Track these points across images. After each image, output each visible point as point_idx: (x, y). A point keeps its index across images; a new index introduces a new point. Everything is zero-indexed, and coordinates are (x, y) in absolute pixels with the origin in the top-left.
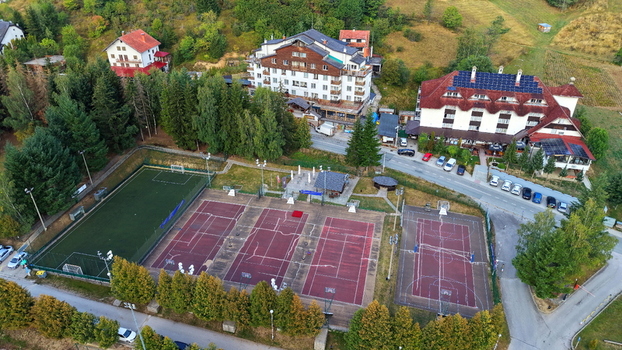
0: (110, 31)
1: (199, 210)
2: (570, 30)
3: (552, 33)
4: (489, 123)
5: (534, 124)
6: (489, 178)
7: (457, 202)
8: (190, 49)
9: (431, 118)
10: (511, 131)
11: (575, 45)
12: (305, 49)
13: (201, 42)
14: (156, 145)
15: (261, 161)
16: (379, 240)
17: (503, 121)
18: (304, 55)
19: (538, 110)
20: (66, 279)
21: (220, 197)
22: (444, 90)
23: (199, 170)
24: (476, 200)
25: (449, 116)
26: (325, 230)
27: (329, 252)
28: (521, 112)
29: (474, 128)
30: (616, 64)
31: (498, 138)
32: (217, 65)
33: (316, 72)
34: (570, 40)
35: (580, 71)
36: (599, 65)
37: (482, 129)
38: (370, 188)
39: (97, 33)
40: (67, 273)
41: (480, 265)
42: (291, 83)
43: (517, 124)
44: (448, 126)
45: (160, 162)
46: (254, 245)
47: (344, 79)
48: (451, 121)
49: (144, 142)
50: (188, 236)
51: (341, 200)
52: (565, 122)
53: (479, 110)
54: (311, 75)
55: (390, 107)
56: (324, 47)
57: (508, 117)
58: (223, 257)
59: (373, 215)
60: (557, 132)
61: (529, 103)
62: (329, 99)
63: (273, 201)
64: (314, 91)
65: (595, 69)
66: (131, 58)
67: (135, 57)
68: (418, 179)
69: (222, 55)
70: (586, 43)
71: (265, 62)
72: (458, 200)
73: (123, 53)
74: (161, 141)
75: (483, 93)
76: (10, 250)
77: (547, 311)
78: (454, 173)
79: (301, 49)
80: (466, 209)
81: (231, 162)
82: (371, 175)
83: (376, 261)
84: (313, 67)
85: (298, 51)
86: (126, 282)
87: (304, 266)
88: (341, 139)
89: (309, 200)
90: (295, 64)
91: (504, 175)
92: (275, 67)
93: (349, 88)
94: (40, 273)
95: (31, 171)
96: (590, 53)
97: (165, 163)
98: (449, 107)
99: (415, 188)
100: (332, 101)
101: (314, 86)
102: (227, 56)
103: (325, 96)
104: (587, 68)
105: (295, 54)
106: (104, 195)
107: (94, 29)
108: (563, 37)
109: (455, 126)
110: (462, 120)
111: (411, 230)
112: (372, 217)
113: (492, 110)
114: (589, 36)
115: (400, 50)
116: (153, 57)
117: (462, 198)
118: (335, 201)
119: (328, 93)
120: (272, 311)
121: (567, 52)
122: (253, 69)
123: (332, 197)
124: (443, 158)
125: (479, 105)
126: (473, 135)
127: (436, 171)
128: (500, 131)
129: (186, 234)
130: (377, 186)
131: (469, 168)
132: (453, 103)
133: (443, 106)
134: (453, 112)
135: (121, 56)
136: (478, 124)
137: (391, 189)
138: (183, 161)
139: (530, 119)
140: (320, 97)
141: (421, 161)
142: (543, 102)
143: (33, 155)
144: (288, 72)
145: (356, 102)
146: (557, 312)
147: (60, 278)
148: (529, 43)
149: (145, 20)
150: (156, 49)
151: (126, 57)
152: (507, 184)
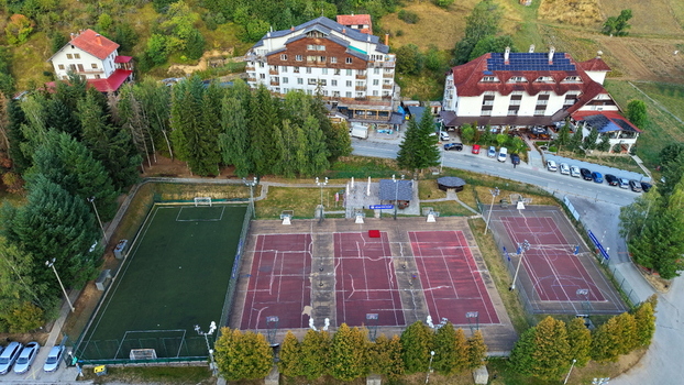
0: (38, 34)
1: (258, 248)
3: (534, 6)
4: (528, 106)
5: (571, 102)
6: (546, 164)
7: (528, 193)
8: (162, 50)
9: (469, 107)
10: (548, 112)
11: (561, 17)
12: (324, 40)
13: (175, 40)
14: (162, 175)
15: (322, 179)
16: (477, 247)
17: (542, 102)
18: (323, 48)
19: (574, 87)
20: (137, 370)
21: (273, 229)
22: (480, 75)
23: (230, 199)
24: (545, 188)
25: (487, 103)
26: (415, 247)
27: (434, 272)
28: (560, 91)
29: (512, 113)
30: (605, 34)
31: (537, 120)
32: (198, 68)
33: (338, 68)
34: (555, 13)
35: (576, 43)
36: (589, 36)
37: (520, 113)
38: (435, 192)
39: (22, 37)
40: (136, 362)
41: (585, 256)
42: (305, 82)
43: (555, 104)
44: (487, 113)
45: (176, 196)
46: (347, 278)
47: (370, 72)
48: (490, 108)
49: (145, 174)
50: (263, 282)
51: (413, 210)
52: (604, 97)
53: (518, 93)
54: (331, 71)
55: (413, 99)
56: (344, 37)
57: (546, 97)
58: (321, 299)
59: (455, 220)
60: (596, 108)
61: (565, 82)
62: (354, 95)
63: (338, 223)
64: (335, 89)
65: (589, 41)
66: (87, 67)
67: (94, 66)
68: (480, 175)
69: (201, 55)
70: (569, 14)
71: (273, 59)
72: (527, 191)
73: (75, 62)
74: (166, 169)
75: (519, 75)
76: (36, 347)
77: (665, 290)
78: (509, 162)
79: (318, 41)
80: (540, 200)
81: (265, 184)
82: (428, 177)
83: (486, 271)
84: (334, 61)
85: (314, 44)
86: (242, 357)
87: (417, 293)
88: (376, 140)
89: (378, 215)
90: (309, 59)
91: (559, 158)
92: (285, 65)
93: (376, 82)
94: (99, 369)
95: (49, 237)
96: (577, 24)
97: (183, 196)
98: (488, 93)
99: (482, 185)
100: (356, 99)
101: (334, 83)
102: (207, 55)
103: (349, 93)
104: (581, 39)
105: (311, 48)
106: (126, 250)
107: (15, 33)
108: (546, 10)
109: (494, 113)
110: (501, 106)
111: (501, 232)
112: (455, 224)
113: (532, 92)
114: (569, 7)
115: (399, 34)
116: (113, 64)
117: (531, 189)
118: (408, 211)
119: (352, 89)
120: (433, 353)
121: (556, 25)
122: (254, 69)
123: (401, 208)
124: (493, 148)
125: (519, 87)
126: (511, 120)
127: (490, 162)
128: (539, 113)
129: (260, 280)
130: (444, 188)
131: (521, 155)
132: (493, 89)
133: (482, 92)
134: (492, 98)
135: (73, 67)
136: (516, 108)
137: (459, 189)
138: (207, 190)
139: (568, 97)
140: (343, 95)
141: (471, 154)
142: (578, 79)
143: (45, 215)
144: (303, 70)
145: (383, 97)
146: (673, 289)
147: (127, 370)
148: (518, 18)
149: (85, 16)
150: (115, 53)
151: (81, 67)
152: (567, 168)
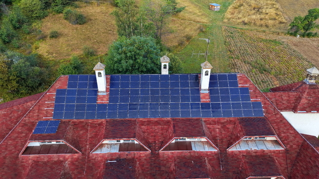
2: (236, 8)
3: (222, 11)
11: (246, 20)
30: (291, 34)
34: (240, 16)
65: (275, 41)
70: (254, 17)
96: (261, 26)
104: (266, 41)
108: (233, 14)
114: (253, 12)
121: (240, 27)
148: (205, 20)
